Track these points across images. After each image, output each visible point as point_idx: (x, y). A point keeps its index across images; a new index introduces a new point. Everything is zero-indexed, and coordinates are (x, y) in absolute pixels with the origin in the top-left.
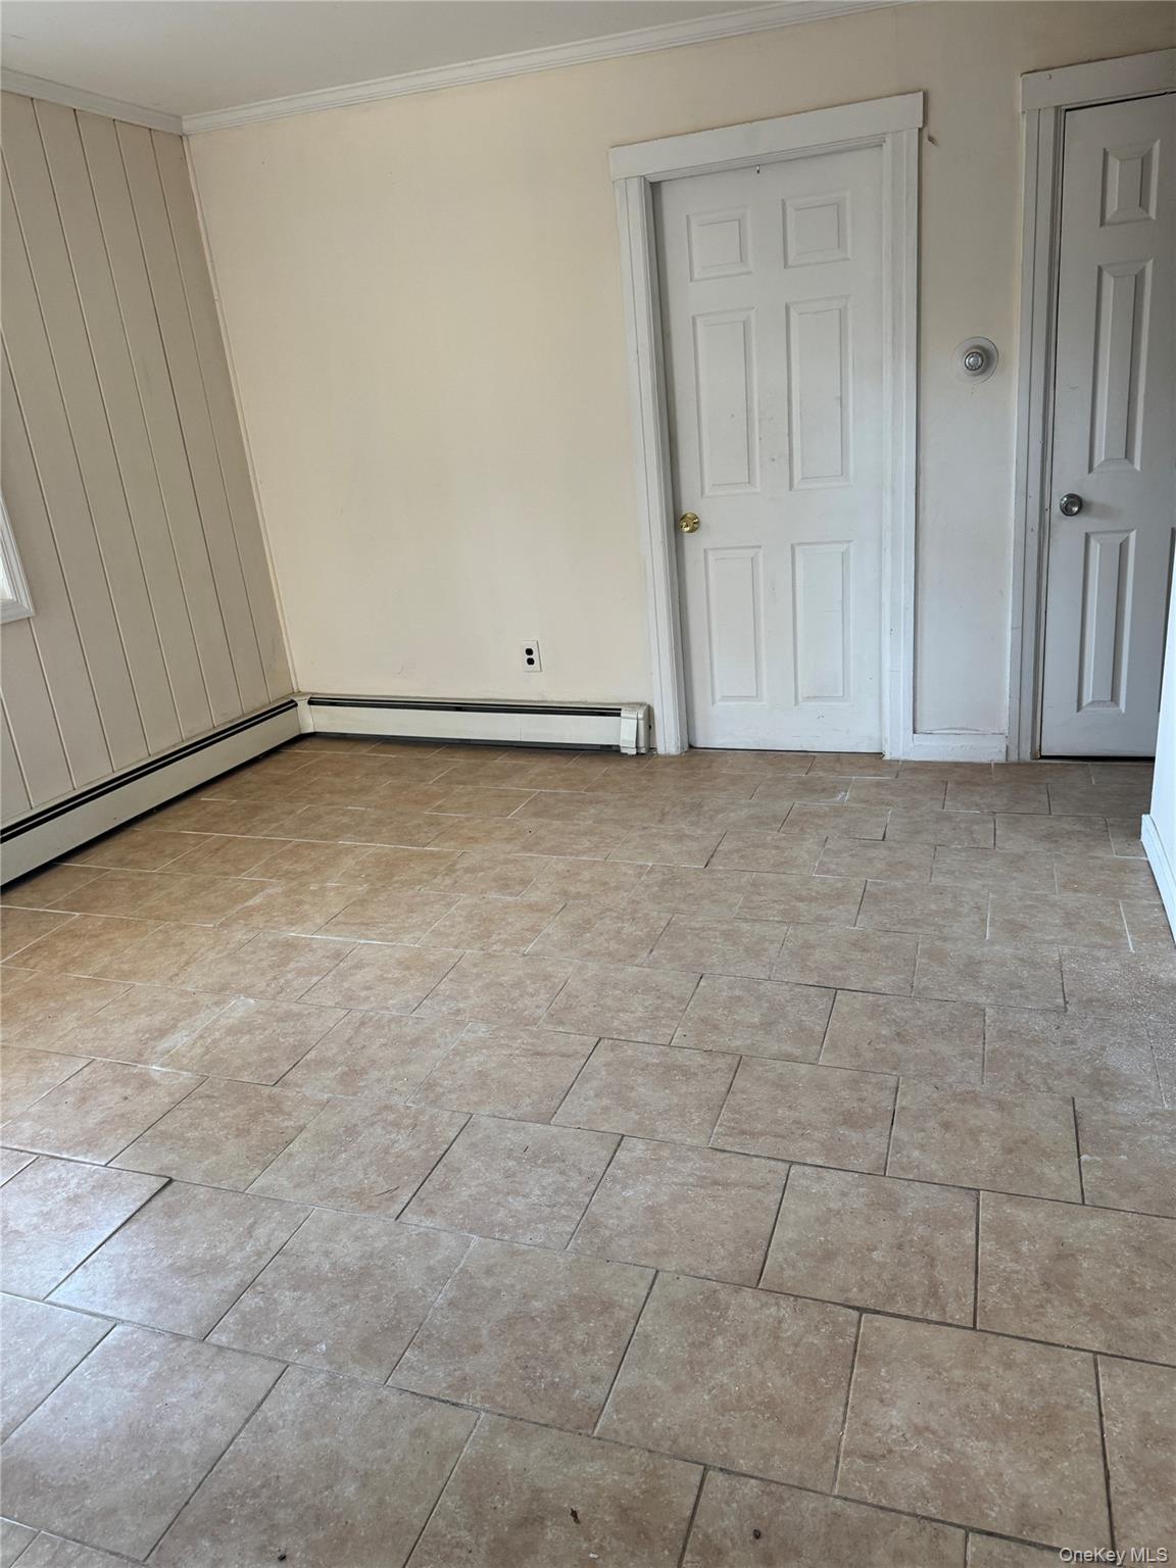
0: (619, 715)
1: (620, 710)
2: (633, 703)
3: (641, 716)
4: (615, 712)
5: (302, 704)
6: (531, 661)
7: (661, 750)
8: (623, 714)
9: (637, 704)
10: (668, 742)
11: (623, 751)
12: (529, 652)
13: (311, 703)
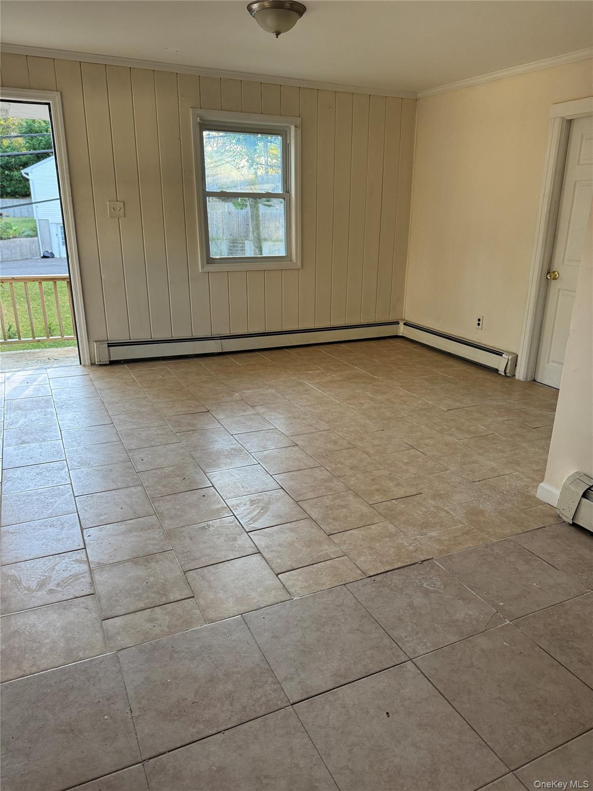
0: (502, 356)
1: (503, 353)
2: (510, 352)
3: (510, 358)
4: (499, 354)
5: (401, 324)
6: (479, 324)
7: (517, 377)
8: (503, 355)
9: (511, 352)
10: (521, 373)
11: (500, 372)
12: (479, 320)
13: (405, 324)
